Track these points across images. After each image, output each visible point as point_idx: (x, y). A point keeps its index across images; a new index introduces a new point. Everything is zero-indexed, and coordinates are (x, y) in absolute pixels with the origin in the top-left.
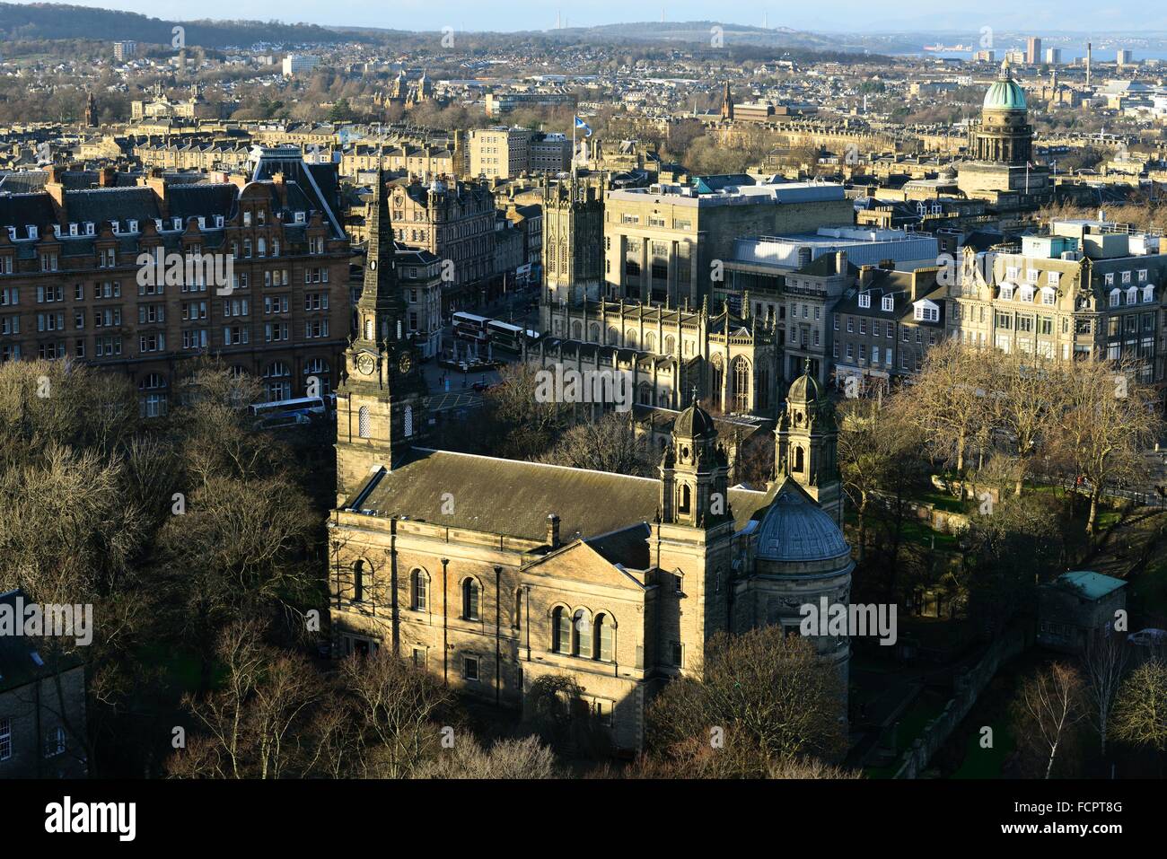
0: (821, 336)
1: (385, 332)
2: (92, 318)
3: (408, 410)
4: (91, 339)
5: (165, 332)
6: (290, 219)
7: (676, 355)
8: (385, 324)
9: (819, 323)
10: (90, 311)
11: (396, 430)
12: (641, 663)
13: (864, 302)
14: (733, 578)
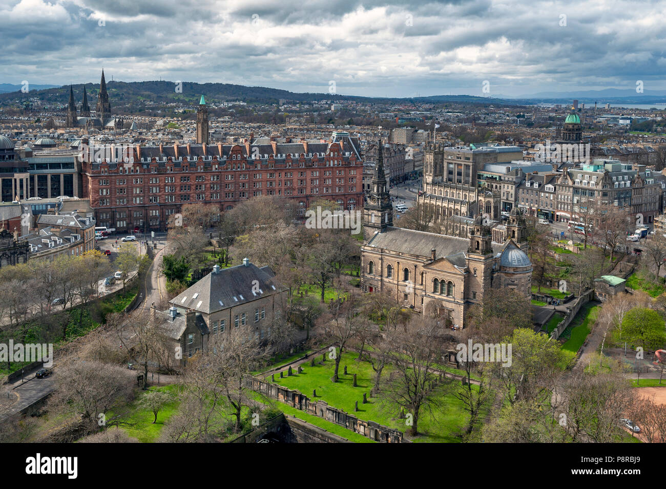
0: (513, 196)
1: (380, 190)
2: (284, 183)
3: (386, 214)
4: (283, 190)
5: (306, 188)
6: (344, 154)
7: (467, 200)
8: (380, 188)
9: (513, 191)
10: (283, 181)
11: (383, 221)
12: (463, 297)
13: (528, 184)
14: (493, 271)
